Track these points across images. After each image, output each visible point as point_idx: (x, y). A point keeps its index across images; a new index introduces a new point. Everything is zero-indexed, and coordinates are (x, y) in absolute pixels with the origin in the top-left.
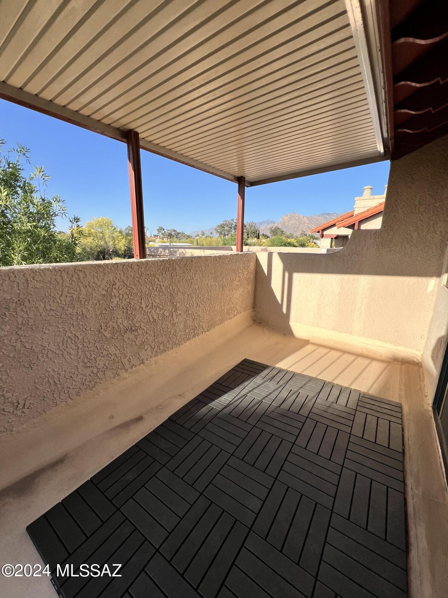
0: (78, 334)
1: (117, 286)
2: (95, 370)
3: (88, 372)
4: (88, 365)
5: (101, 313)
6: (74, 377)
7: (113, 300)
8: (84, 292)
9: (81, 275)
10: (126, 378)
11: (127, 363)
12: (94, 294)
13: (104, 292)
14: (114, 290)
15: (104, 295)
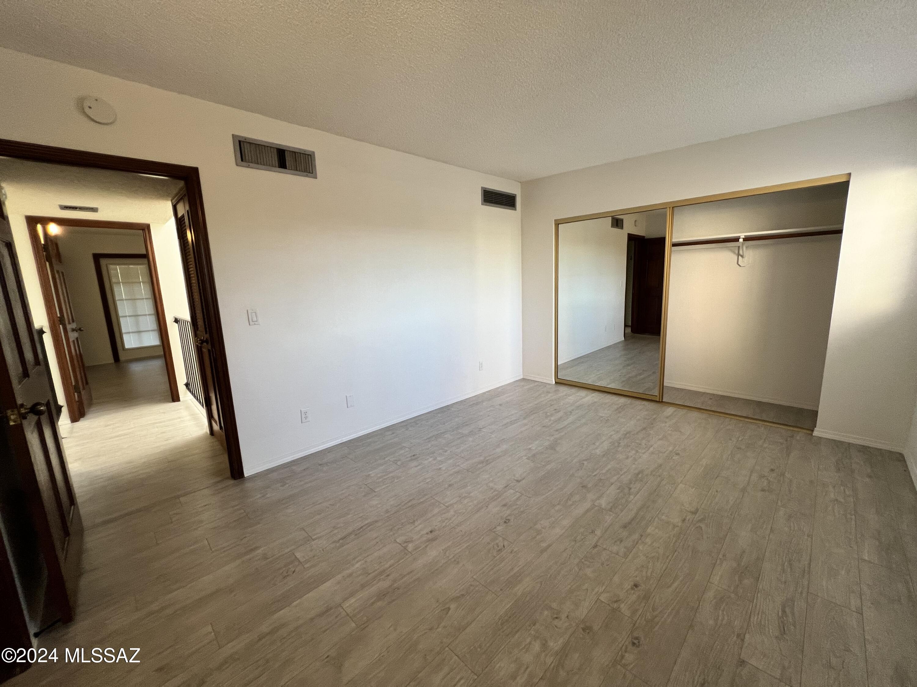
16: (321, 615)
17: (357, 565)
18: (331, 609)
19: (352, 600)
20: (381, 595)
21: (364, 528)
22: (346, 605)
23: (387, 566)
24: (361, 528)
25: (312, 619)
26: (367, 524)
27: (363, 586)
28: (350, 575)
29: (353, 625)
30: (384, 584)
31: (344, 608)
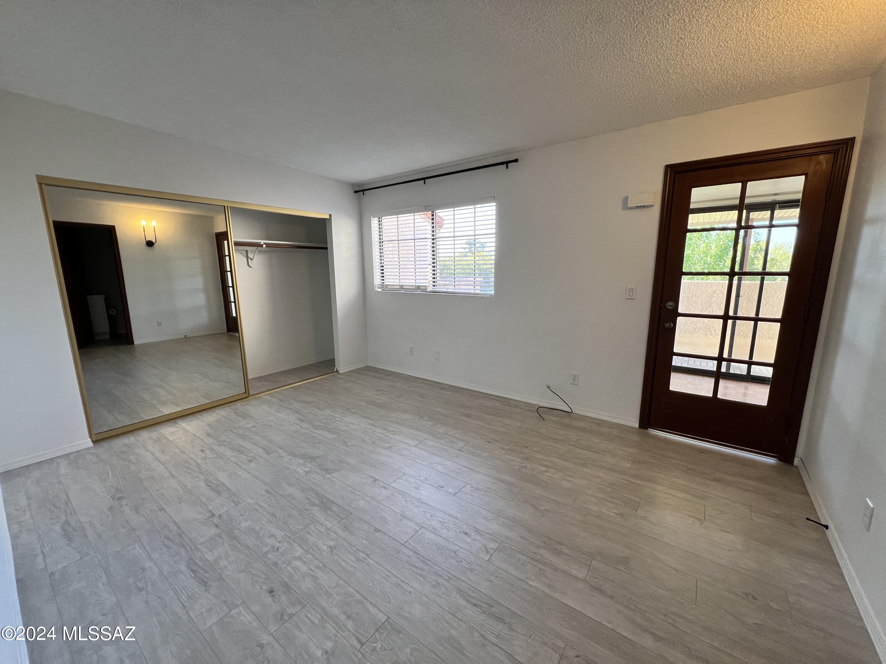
0: (691, 309)
1: (717, 293)
2: (695, 327)
3: (692, 326)
4: (692, 323)
5: (705, 303)
6: (685, 325)
7: (713, 299)
8: (699, 292)
9: (699, 285)
10: (710, 339)
11: (713, 332)
12: (703, 294)
13: (709, 294)
14: (715, 294)
15: (708, 296)
16: (602, 592)
17: (535, 584)
18: (592, 586)
19: (574, 572)
20: (557, 552)
21: (475, 602)
22: (581, 575)
23: (524, 558)
24: (475, 605)
25: (611, 597)
26: (467, 601)
27: (556, 569)
28: (550, 586)
29: (594, 562)
30: (546, 554)
31: (585, 575)
